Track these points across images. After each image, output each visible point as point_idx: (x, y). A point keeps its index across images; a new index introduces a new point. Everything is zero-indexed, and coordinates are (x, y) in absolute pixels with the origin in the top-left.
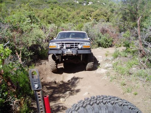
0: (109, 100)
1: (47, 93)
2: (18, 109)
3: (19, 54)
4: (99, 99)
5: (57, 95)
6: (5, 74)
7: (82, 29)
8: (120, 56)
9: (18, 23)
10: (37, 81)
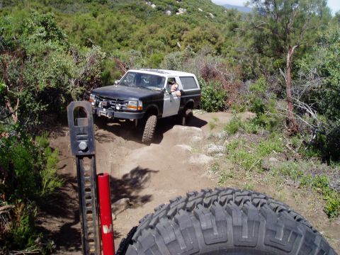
0: (247, 198)
2: (7, 227)
3: (13, 105)
7: (161, 65)
8: (242, 130)
9: (17, 34)
10: (86, 131)
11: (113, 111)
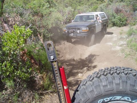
0: (123, 71)
1: (66, 69)
2: (41, 83)
3: (41, 36)
4: (113, 69)
5: (76, 71)
6: (28, 52)
7: (97, 10)
8: (134, 34)
9: (39, 8)
10: (52, 52)
11: (76, 34)
